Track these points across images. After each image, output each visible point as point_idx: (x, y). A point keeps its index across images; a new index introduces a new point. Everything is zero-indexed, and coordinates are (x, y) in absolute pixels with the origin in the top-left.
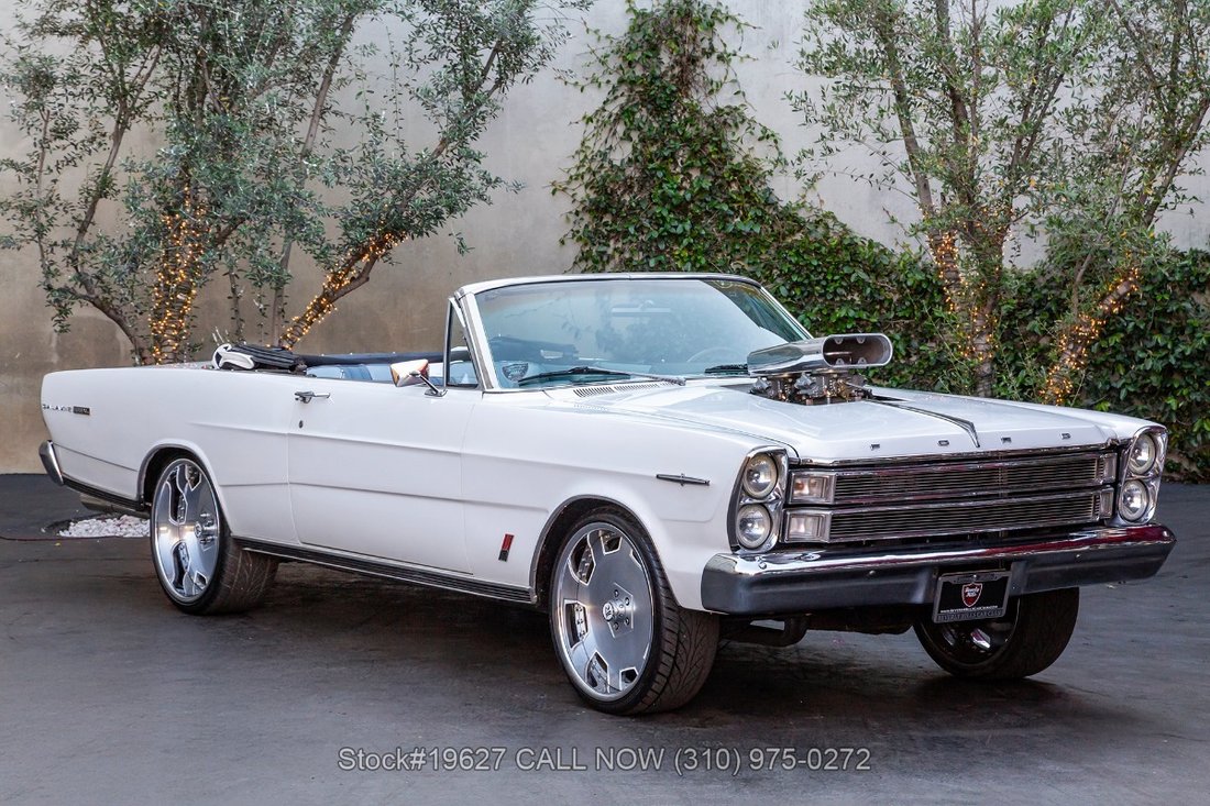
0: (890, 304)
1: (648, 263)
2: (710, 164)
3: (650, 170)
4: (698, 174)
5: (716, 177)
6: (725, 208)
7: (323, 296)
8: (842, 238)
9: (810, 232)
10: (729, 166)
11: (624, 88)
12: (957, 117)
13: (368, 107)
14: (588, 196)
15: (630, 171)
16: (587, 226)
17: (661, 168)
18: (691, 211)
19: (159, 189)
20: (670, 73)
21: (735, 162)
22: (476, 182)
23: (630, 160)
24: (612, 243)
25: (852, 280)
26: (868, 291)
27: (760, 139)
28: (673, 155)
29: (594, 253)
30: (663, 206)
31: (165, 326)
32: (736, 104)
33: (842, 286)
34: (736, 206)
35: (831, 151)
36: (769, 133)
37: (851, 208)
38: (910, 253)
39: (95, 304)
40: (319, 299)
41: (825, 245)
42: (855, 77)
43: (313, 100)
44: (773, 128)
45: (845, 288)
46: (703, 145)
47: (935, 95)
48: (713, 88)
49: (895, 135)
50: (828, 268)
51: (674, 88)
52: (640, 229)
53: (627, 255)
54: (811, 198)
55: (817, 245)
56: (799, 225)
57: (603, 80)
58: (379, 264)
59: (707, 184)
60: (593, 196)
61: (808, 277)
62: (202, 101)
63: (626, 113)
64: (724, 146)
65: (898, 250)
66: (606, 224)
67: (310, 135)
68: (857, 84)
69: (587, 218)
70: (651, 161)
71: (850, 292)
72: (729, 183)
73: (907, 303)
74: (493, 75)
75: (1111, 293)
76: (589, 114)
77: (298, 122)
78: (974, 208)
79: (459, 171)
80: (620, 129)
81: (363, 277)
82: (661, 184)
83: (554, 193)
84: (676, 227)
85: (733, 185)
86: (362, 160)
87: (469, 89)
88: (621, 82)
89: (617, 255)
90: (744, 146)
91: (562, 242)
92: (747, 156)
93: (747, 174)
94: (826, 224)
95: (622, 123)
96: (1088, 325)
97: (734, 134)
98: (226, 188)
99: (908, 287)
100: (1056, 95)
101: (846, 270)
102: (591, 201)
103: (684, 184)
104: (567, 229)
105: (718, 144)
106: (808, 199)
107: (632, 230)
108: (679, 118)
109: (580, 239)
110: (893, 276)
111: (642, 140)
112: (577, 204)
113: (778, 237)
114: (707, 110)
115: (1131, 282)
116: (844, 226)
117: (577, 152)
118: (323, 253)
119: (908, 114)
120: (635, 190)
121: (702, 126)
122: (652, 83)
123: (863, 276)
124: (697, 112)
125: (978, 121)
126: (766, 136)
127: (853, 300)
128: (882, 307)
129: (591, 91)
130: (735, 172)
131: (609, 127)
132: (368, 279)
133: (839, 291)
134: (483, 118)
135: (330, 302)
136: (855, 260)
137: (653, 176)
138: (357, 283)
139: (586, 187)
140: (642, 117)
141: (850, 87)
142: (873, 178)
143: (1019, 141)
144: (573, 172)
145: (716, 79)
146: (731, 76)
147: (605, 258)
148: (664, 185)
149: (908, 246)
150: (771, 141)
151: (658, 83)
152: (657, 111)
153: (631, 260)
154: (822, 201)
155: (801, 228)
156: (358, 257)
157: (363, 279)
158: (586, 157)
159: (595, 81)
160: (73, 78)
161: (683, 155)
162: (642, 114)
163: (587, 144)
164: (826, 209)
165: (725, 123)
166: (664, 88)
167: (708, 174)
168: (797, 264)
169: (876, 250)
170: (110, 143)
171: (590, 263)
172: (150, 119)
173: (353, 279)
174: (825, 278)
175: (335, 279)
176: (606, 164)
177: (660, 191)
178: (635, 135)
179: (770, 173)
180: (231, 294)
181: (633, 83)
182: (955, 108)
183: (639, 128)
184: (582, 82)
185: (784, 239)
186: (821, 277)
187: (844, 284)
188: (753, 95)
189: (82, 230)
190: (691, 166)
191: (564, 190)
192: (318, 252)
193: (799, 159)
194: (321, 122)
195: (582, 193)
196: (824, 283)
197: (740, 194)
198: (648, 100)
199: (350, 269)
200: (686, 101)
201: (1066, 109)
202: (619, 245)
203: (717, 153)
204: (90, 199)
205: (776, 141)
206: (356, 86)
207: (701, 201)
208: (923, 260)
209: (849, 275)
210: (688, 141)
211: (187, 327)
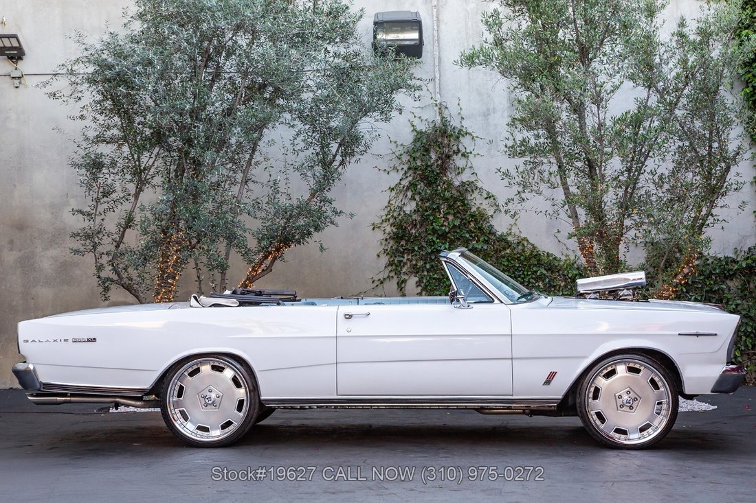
0: (559, 288)
1: (425, 266)
2: (459, 213)
3: (426, 215)
4: (453, 217)
5: (462, 219)
6: (468, 236)
7: (247, 279)
8: (532, 252)
9: (514, 248)
10: (469, 213)
11: (411, 172)
12: (592, 176)
13: (270, 175)
14: (392, 230)
15: (415, 217)
16: (391, 247)
17: (431, 215)
18: (449, 238)
19: (158, 220)
20: (436, 164)
21: (472, 211)
22: (329, 213)
23: (415, 210)
24: (406, 256)
25: (538, 274)
26: (547, 280)
27: (486, 199)
28: (438, 207)
29: (396, 262)
30: (433, 235)
31: (161, 297)
32: (473, 179)
33: (532, 278)
34: (473, 235)
35: (523, 200)
36: (490, 195)
37: (536, 235)
38: (570, 260)
39: (124, 287)
40: (245, 281)
41: (522, 255)
42: (535, 157)
43: (242, 175)
44: (493, 192)
45: (534, 279)
46: (455, 202)
47: (579, 164)
48: (460, 171)
49: (558, 184)
50: (524, 268)
51: (439, 172)
52: (421, 248)
53: (414, 263)
54: (514, 230)
55: (519, 255)
56: (509, 244)
57: (399, 168)
58: (277, 261)
59: (457, 223)
60: (395, 230)
61: (514, 273)
62: (182, 175)
63: (412, 186)
64: (466, 202)
65: (563, 258)
66: (402, 246)
67: (240, 192)
68: (536, 161)
69: (392, 242)
70: (427, 211)
71: (537, 281)
72: (469, 222)
73: (569, 287)
74: (339, 158)
75: (680, 272)
76: (392, 187)
77: (233, 186)
78: (602, 223)
79: (320, 208)
80: (409, 194)
81: (269, 269)
82: (432, 224)
83: (373, 229)
84: (440, 247)
85: (472, 223)
86: (267, 203)
87: (326, 164)
88: (409, 169)
89: (408, 262)
90: (477, 202)
91: (379, 256)
92: (479, 208)
93: (479, 218)
94: (523, 244)
95: (410, 191)
96: (668, 290)
97: (471, 195)
98: (194, 218)
99: (570, 278)
100: (646, 164)
101: (535, 269)
102: (394, 233)
103: (445, 223)
104: (381, 249)
105: (463, 201)
106: (513, 231)
107: (416, 248)
108: (441, 188)
109: (388, 254)
110: (561, 272)
111: (421, 200)
112: (386, 235)
113: (498, 251)
114: (457, 183)
115: (691, 267)
116: (533, 245)
117: (386, 207)
118: (246, 253)
119: (565, 175)
120: (418, 227)
121: (454, 192)
122: (426, 169)
123: (544, 272)
124: (451, 184)
125: (603, 176)
126: (489, 196)
127: (539, 286)
128: (555, 289)
129: (393, 174)
130: (472, 216)
131: (403, 193)
132: (271, 270)
133: (531, 280)
134: (333, 180)
135: (251, 283)
136: (539, 264)
137: (428, 219)
138: (265, 272)
139: (391, 226)
140: (421, 187)
141: (533, 163)
142: (548, 212)
143: (626, 189)
144: (384, 218)
145: (461, 166)
146: (469, 165)
147: (402, 264)
148: (434, 224)
149: (568, 256)
150: (492, 199)
151: (429, 169)
152: (429, 184)
153: (416, 265)
154: (520, 232)
155: (510, 246)
156: (266, 257)
157: (268, 271)
158: (391, 209)
159: (395, 168)
160: (114, 164)
161: (444, 208)
162: (421, 186)
163: (391, 202)
164: (523, 236)
165: (466, 190)
166: (433, 171)
167: (458, 217)
168: (507, 266)
169: (551, 258)
170: (132, 199)
171: (394, 267)
172: (154, 186)
173: (263, 270)
174: (523, 274)
175: (253, 270)
176: (402, 213)
177: (431, 227)
178: (417, 198)
179: (492, 216)
180: (197, 279)
181: (416, 169)
182: (590, 171)
183: (420, 193)
184: (388, 169)
185: (500, 252)
186: (521, 273)
187: (534, 276)
188: (481, 174)
189: (117, 247)
190: (449, 213)
191: (379, 227)
192: (244, 252)
193: (506, 203)
194: (246, 186)
195: (389, 229)
196: (523, 276)
197: (475, 228)
198: (424, 178)
199: (261, 264)
200: (445, 178)
201: (651, 170)
202: (410, 257)
203: (462, 206)
204: (122, 229)
205: (494, 199)
206: (264, 165)
207: (454, 232)
208: (577, 263)
209: (536, 272)
210: (446, 200)
211: (173, 297)
